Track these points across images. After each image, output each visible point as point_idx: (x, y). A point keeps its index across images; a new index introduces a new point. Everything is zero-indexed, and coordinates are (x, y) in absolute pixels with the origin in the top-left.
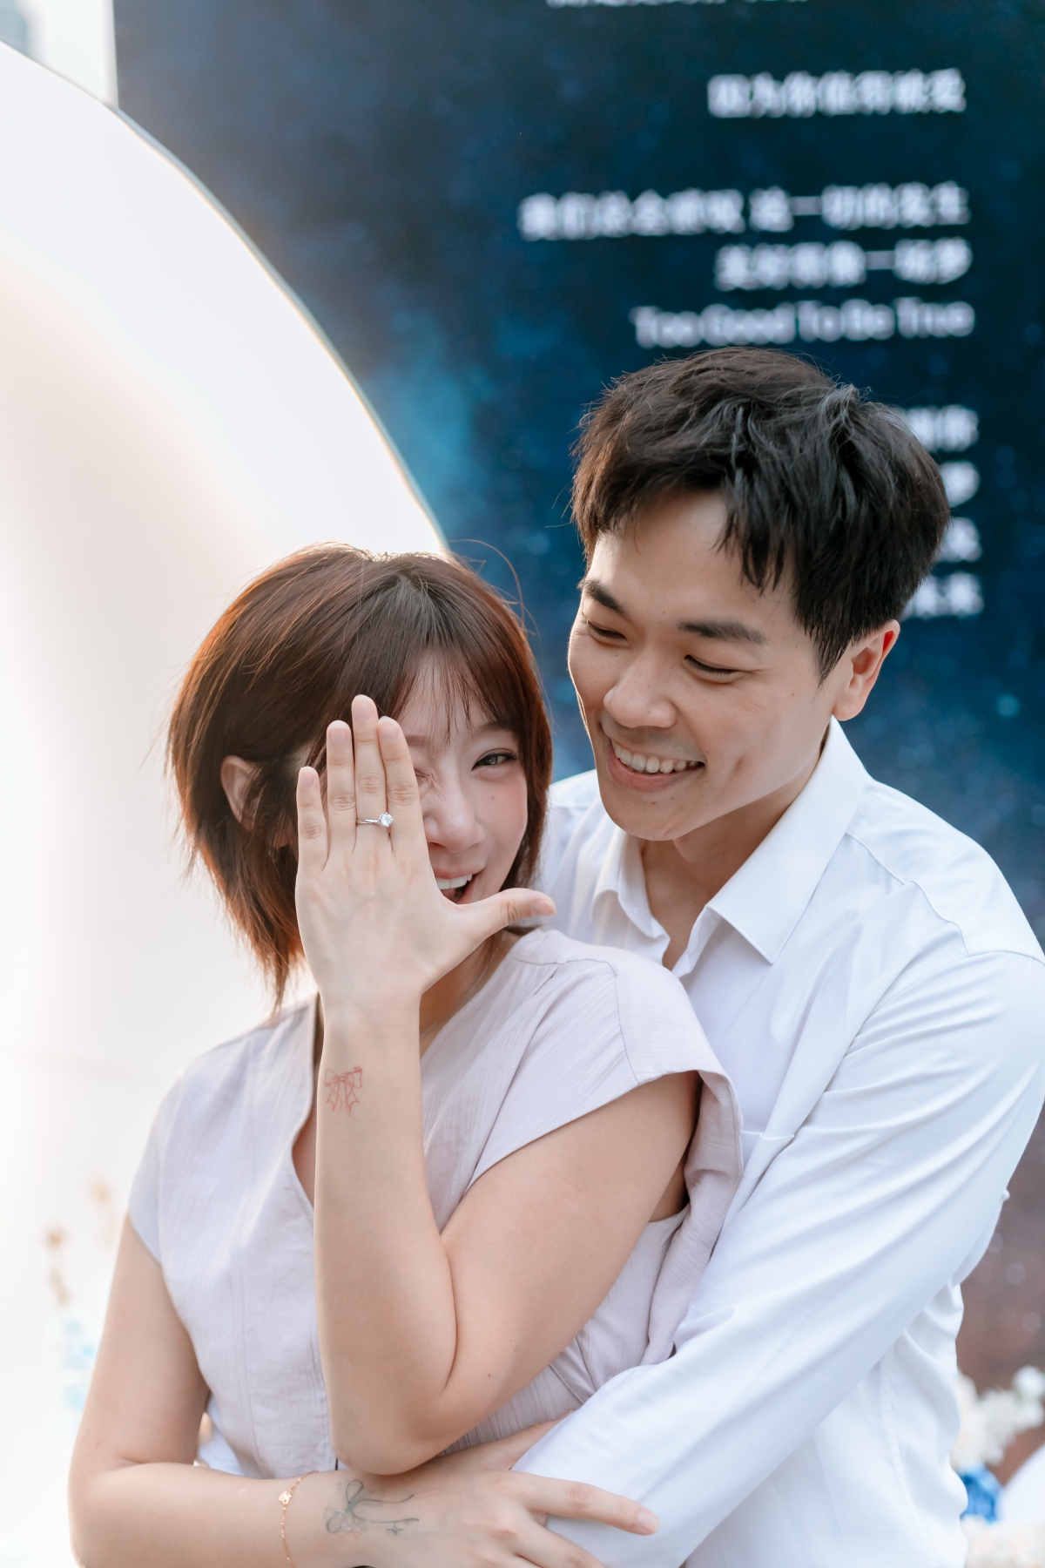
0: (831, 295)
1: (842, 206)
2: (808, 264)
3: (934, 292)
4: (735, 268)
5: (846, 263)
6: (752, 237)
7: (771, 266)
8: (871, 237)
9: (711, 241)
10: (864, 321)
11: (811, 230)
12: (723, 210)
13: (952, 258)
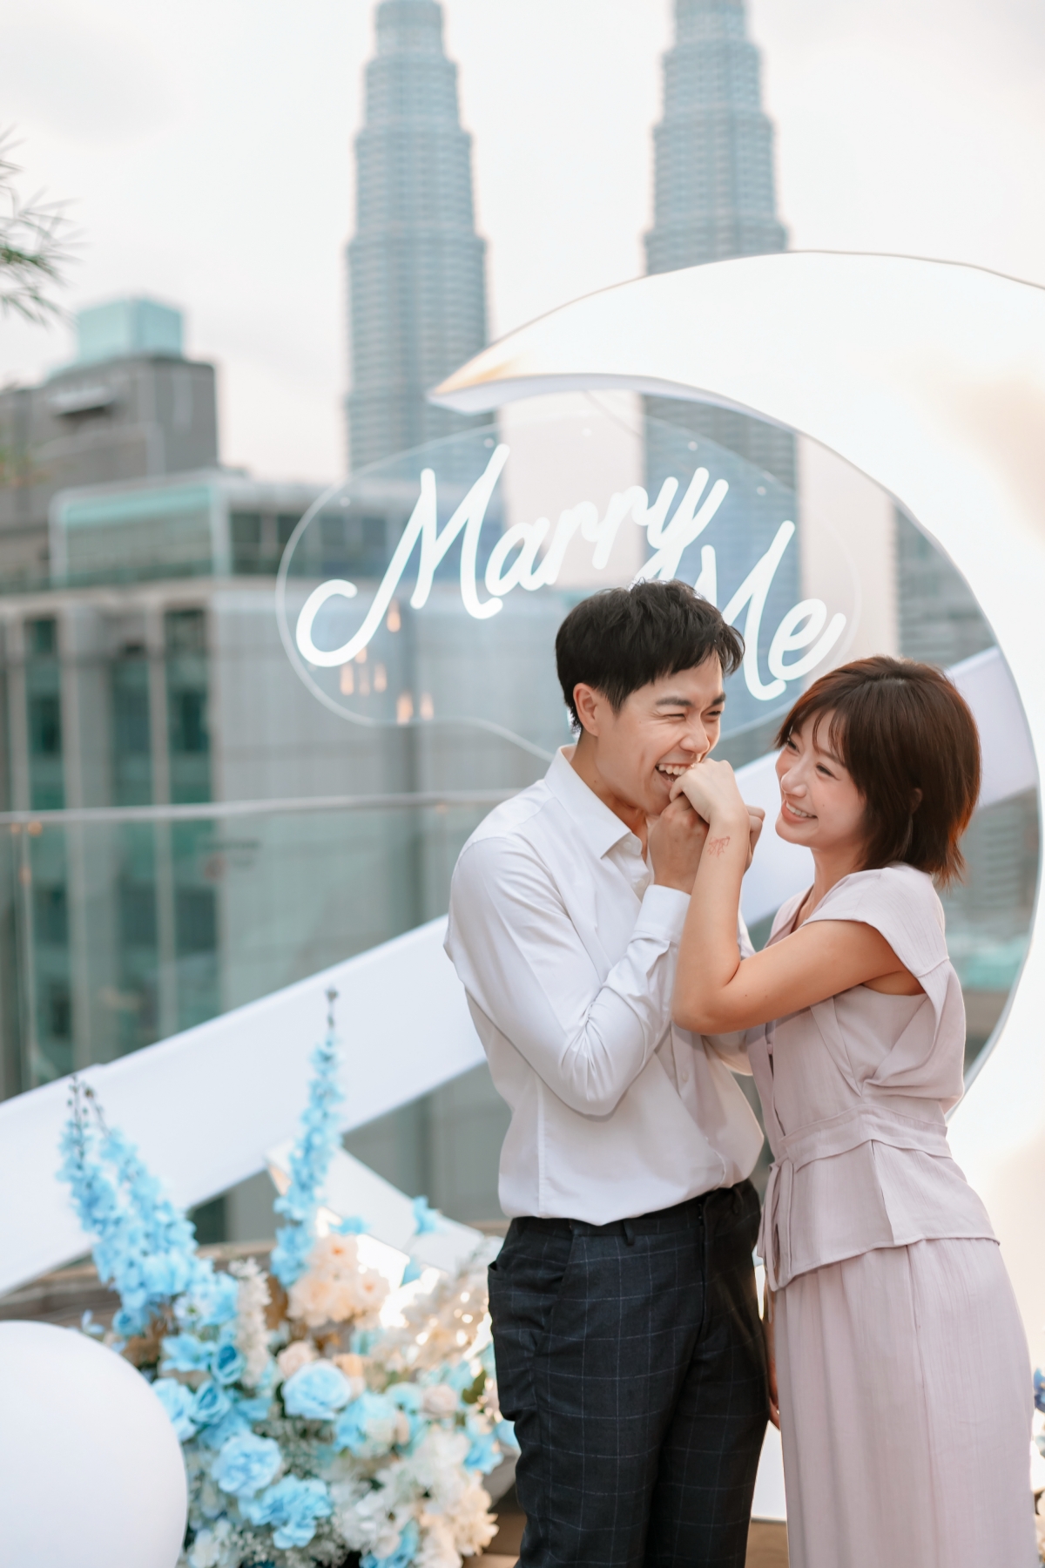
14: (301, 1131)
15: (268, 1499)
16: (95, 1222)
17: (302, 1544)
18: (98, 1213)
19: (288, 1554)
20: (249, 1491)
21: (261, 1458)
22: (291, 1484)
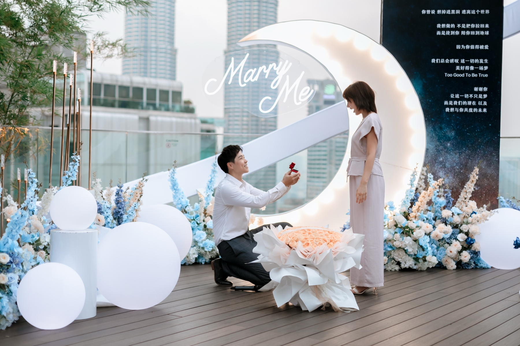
0: (470, 72)
1: (472, 61)
2: (467, 68)
3: (483, 72)
4: (458, 68)
5: (472, 68)
6: (460, 64)
7: (462, 68)
8: (475, 65)
9: (455, 64)
10: (474, 75)
11: (468, 64)
12: (457, 61)
13: (486, 68)
14: (210, 178)
15: (204, 242)
16: (174, 189)
17: (210, 250)
18: (175, 188)
19: (207, 252)
20: (200, 241)
21: (203, 235)
22: (208, 241)
